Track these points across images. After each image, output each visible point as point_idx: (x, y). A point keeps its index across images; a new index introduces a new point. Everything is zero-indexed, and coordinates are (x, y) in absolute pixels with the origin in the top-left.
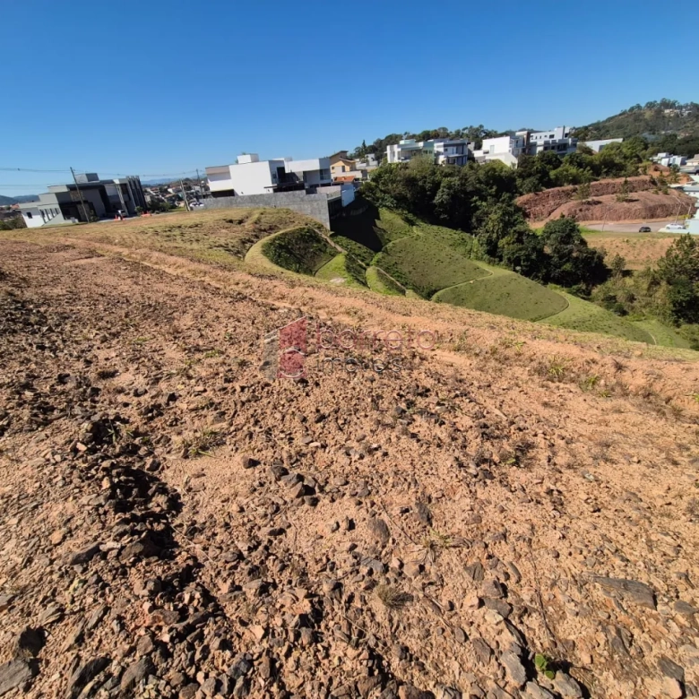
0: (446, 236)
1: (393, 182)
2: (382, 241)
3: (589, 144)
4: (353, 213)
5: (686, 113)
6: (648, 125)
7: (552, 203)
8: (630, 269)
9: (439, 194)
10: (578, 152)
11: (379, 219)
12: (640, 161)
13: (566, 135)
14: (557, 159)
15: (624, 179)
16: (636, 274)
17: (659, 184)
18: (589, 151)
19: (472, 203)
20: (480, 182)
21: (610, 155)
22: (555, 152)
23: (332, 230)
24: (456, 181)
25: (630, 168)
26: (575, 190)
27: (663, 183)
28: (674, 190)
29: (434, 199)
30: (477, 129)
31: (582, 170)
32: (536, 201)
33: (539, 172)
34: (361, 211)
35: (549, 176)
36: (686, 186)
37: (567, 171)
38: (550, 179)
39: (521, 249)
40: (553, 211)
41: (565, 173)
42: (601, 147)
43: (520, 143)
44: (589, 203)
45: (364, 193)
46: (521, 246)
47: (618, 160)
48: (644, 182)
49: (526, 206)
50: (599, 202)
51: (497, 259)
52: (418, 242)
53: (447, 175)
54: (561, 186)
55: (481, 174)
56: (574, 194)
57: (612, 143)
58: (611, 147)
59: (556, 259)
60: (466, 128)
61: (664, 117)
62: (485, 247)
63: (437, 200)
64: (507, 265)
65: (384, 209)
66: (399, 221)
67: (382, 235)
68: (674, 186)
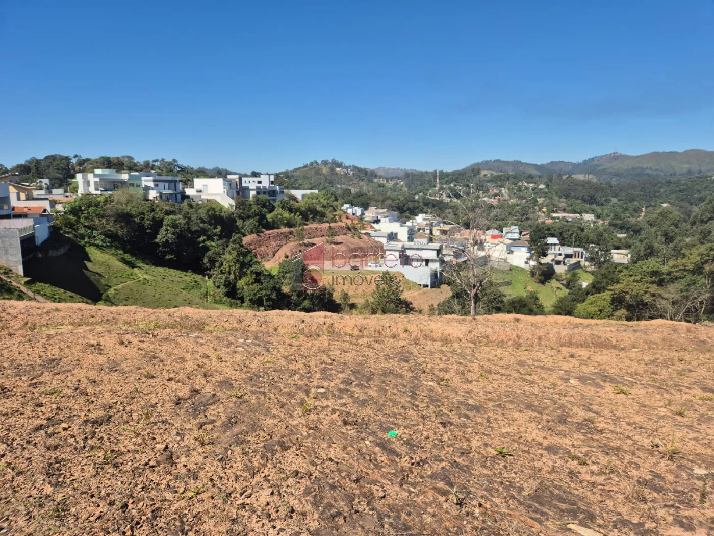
0: (176, 279)
1: (101, 217)
2: (100, 287)
3: (294, 192)
4: (53, 253)
5: (351, 173)
6: (326, 179)
7: (274, 243)
8: (353, 302)
9: (162, 232)
10: (286, 198)
11: (89, 260)
12: (335, 211)
13: (272, 183)
14: (270, 204)
15: (327, 225)
16: (359, 306)
17: (353, 230)
18: (295, 199)
19: (200, 243)
20: (203, 222)
21: (312, 203)
22: (267, 197)
23: (26, 275)
24: (180, 219)
25: (330, 216)
26: (291, 233)
27: (355, 229)
28: (364, 236)
29: (156, 238)
30: (170, 164)
31: (293, 215)
32: (259, 241)
33: (256, 215)
34: (62, 251)
35: (266, 219)
36: (372, 233)
37: (281, 215)
38: (268, 222)
39: (261, 290)
40: (276, 251)
41: (280, 217)
42: (303, 196)
43: (234, 186)
44: (306, 245)
45: (62, 229)
46: (260, 287)
47: (319, 208)
48: (342, 227)
49: (252, 247)
50: (313, 244)
51: (238, 301)
52: (147, 287)
53: (168, 213)
54: (278, 228)
55: (202, 213)
56: (290, 236)
57: (312, 194)
58: (312, 197)
59: (294, 297)
60: (157, 161)
61: (337, 174)
62: (223, 290)
63: (160, 238)
64: (250, 307)
65: (91, 247)
66: (116, 264)
67: (98, 281)
68: (363, 232)
